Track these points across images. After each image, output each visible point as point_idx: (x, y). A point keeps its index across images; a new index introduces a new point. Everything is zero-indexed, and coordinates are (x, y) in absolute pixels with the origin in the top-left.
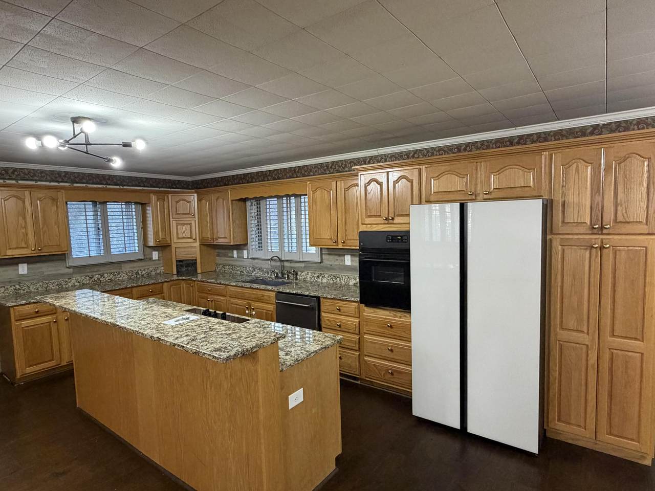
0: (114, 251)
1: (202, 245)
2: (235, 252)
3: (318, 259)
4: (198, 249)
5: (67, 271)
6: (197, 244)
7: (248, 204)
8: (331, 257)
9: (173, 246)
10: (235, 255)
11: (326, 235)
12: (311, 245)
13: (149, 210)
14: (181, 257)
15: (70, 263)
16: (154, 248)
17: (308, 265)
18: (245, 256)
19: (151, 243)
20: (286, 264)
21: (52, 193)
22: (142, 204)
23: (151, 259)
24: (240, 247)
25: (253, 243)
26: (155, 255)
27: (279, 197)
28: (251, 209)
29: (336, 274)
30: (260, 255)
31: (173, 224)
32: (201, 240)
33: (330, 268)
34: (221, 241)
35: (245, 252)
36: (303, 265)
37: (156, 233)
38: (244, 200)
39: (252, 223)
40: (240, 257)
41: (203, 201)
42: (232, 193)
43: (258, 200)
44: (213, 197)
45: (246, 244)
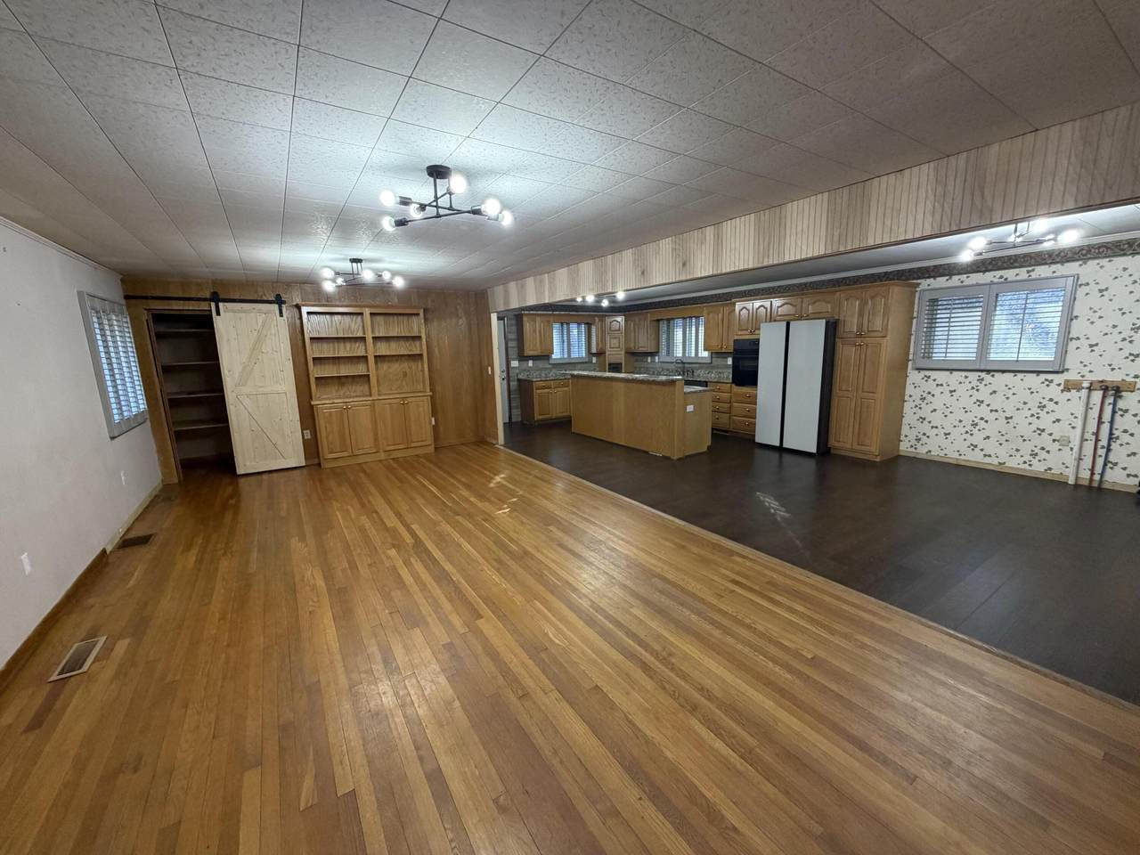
0: (573, 356)
1: (626, 353)
2: (649, 358)
3: (709, 361)
4: (623, 356)
5: (550, 366)
6: (623, 352)
7: (661, 323)
8: (719, 359)
9: (607, 353)
10: (649, 361)
11: (715, 343)
12: (705, 350)
13: (594, 329)
14: (612, 361)
15: (551, 362)
16: (594, 355)
17: (702, 365)
18: (657, 361)
19: (594, 350)
20: (687, 365)
21: (548, 319)
22: (587, 323)
23: (591, 362)
24: (653, 354)
25: (663, 352)
26: (594, 360)
27: (684, 318)
28: (663, 327)
29: (719, 370)
30: (668, 359)
31: (608, 339)
32: (626, 349)
33: (717, 367)
34: (641, 350)
35: (657, 358)
36: (697, 365)
37: (597, 344)
38: (658, 321)
39: (664, 338)
40: (653, 361)
41: (629, 322)
42: (651, 315)
43: (668, 320)
44: (637, 319)
45: (658, 352)
